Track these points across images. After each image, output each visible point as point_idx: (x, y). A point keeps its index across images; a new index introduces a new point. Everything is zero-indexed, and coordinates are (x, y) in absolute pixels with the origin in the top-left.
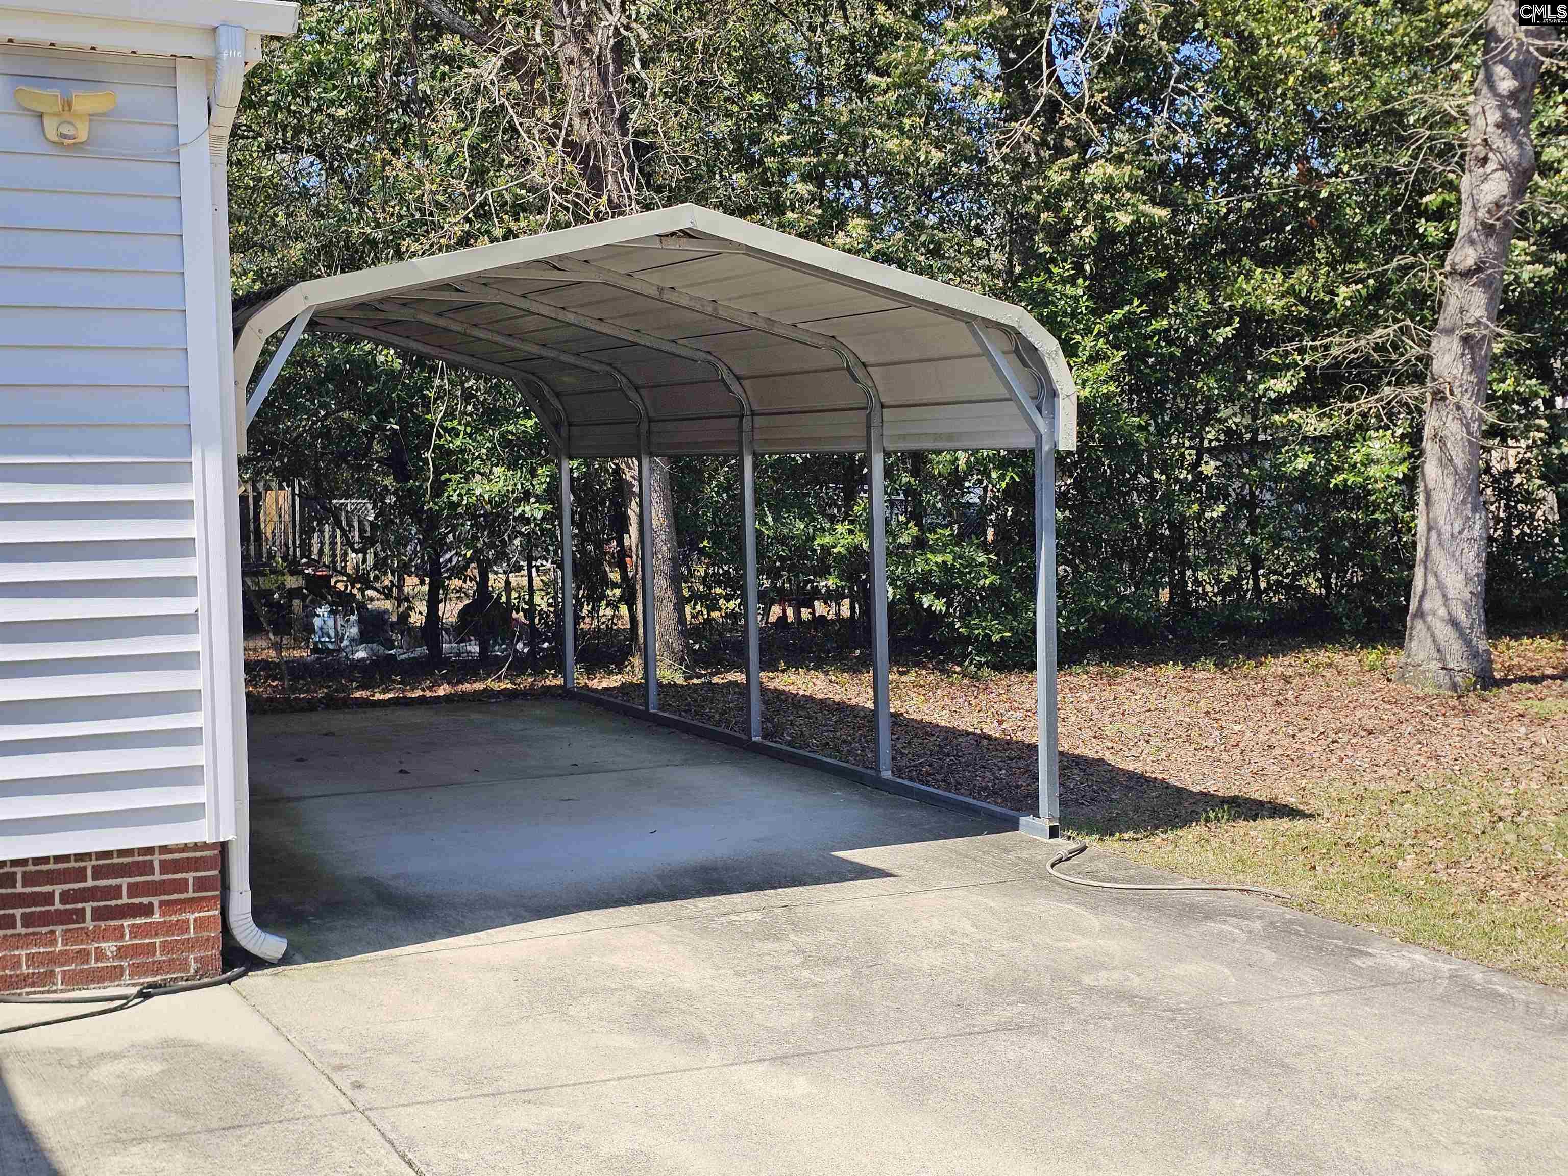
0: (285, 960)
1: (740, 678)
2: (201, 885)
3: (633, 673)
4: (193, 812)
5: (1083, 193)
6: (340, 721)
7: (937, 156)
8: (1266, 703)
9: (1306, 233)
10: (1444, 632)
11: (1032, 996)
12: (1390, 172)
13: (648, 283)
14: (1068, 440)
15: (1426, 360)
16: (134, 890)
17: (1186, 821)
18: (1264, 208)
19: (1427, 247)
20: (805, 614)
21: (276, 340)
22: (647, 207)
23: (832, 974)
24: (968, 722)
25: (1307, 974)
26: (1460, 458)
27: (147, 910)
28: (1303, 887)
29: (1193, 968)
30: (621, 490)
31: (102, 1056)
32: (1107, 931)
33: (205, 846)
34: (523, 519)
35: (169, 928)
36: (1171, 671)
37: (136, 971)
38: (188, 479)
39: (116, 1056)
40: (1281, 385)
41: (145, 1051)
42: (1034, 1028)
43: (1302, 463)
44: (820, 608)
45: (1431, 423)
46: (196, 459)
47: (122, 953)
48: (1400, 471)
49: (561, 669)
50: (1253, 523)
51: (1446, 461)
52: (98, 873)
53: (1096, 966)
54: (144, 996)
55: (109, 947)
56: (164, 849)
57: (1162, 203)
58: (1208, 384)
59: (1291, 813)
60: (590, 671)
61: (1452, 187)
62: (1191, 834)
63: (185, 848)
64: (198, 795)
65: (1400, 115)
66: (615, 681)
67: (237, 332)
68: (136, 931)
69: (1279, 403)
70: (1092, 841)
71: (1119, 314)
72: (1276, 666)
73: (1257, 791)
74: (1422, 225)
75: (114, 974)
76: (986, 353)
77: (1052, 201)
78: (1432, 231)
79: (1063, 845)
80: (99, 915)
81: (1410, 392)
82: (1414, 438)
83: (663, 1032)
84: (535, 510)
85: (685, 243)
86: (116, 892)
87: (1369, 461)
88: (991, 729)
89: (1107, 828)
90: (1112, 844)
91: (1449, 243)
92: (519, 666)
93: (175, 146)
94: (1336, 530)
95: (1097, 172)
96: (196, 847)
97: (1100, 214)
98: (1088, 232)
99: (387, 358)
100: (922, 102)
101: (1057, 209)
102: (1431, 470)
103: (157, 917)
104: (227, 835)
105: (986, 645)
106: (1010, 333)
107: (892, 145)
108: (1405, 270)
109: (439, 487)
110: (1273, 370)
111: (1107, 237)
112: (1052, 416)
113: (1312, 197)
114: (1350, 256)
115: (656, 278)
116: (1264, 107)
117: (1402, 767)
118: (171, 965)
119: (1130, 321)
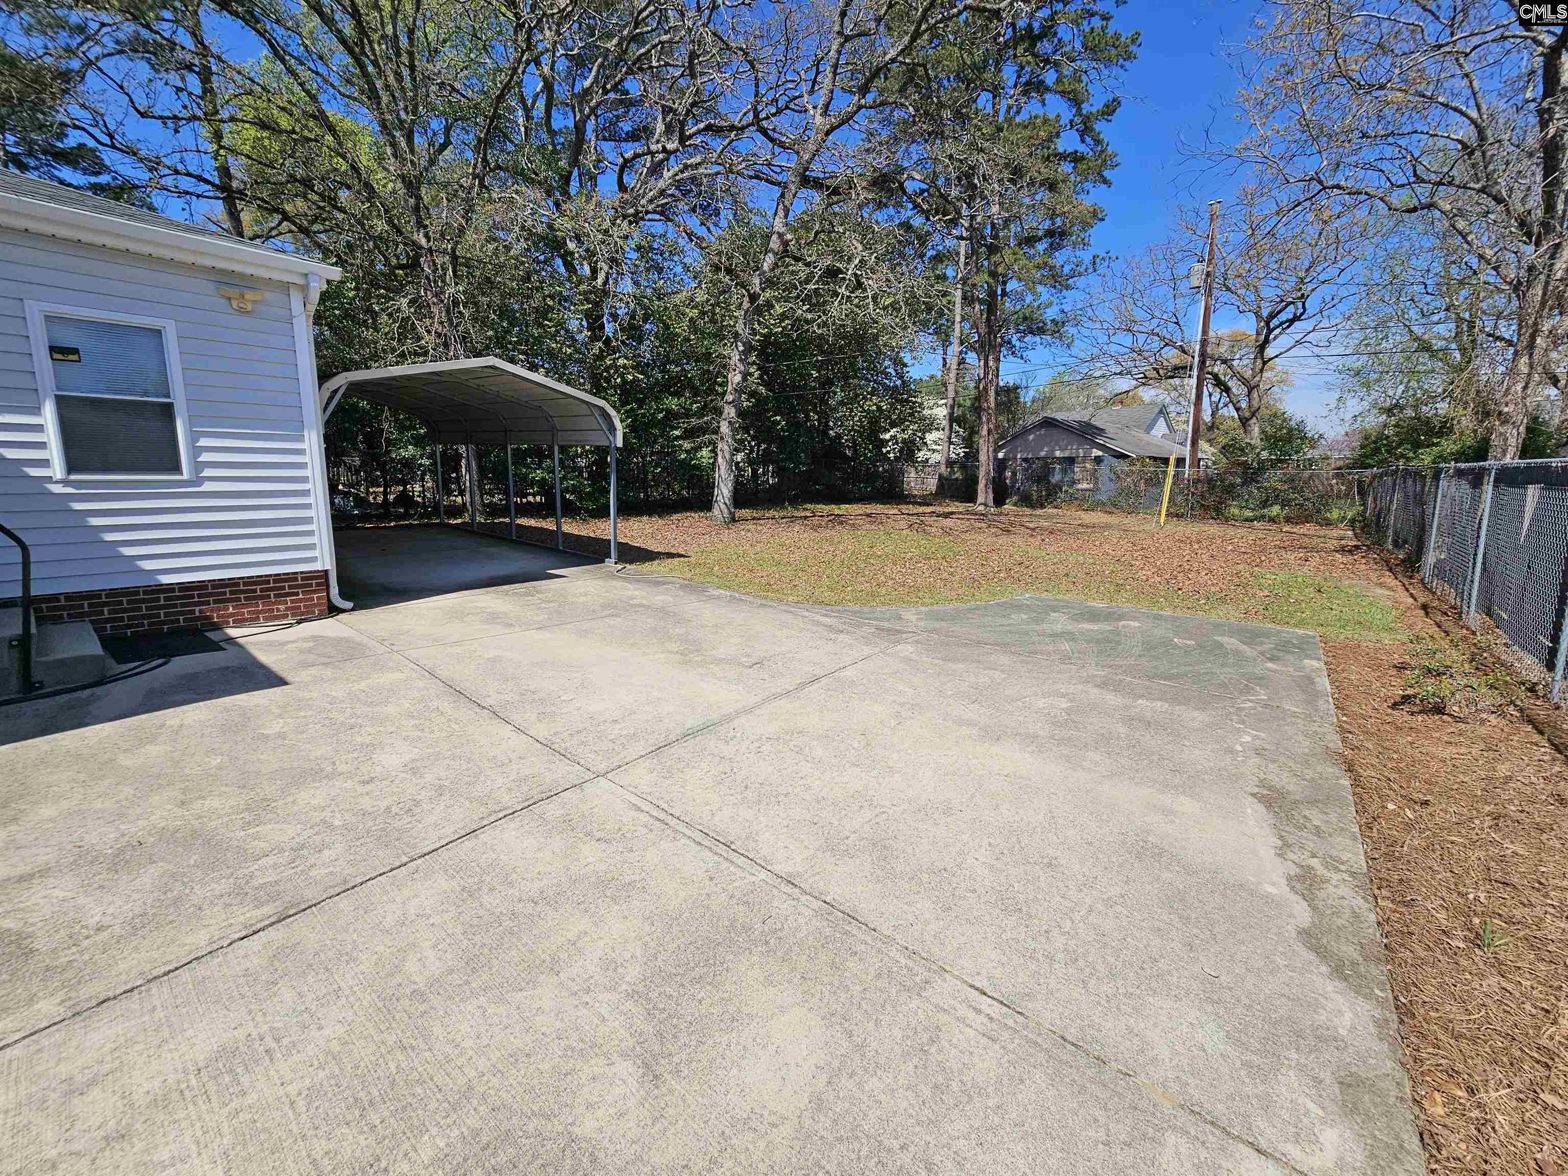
0: (353, 610)
1: (507, 520)
2: (318, 585)
3: (467, 518)
4: (313, 559)
5: (617, 368)
6: (354, 533)
7: (569, 351)
8: (674, 527)
9: (683, 388)
10: (723, 506)
11: (616, 607)
12: (708, 371)
13: (472, 383)
14: (620, 444)
15: (719, 427)
16: (290, 587)
17: (652, 559)
18: (671, 378)
19: (718, 394)
20: (524, 500)
21: (335, 392)
22: (468, 357)
23: (552, 605)
24: (584, 533)
25: (693, 597)
26: (728, 456)
27: (297, 594)
28: (689, 576)
29: (661, 598)
30: (459, 457)
31: (288, 642)
32: (635, 589)
33: (318, 571)
34: (421, 465)
35: (306, 600)
36: (645, 518)
37: (293, 615)
38: (303, 441)
39: (293, 642)
40: (677, 433)
41: (304, 640)
42: (616, 616)
43: (683, 456)
44: (531, 499)
45: (720, 446)
46: (306, 434)
47: (287, 609)
48: (711, 461)
49: (438, 516)
50: (668, 475)
51: (724, 457)
52: (275, 581)
53: (633, 599)
54: (299, 623)
55: (282, 607)
56: (302, 573)
57: (641, 373)
58: (656, 431)
59: (684, 556)
60: (449, 518)
61: (726, 377)
62: (656, 562)
63: (311, 572)
64: (316, 553)
65: (711, 354)
66: (459, 521)
67: (320, 388)
68: (292, 601)
69: (677, 438)
70: (628, 566)
71: (629, 407)
72: (675, 517)
73: (673, 551)
74: (717, 388)
75: (285, 616)
76: (593, 415)
77: (607, 369)
78: (720, 389)
79: (619, 567)
80: (276, 596)
81: (714, 437)
82: (714, 451)
83: (499, 624)
84: (426, 462)
85: (491, 370)
86: (283, 588)
87: (702, 457)
88: (592, 535)
89: (631, 563)
90: (633, 566)
91: (724, 393)
92: (421, 516)
93: (291, 317)
94: (692, 476)
95: (621, 362)
96: (315, 572)
97: (622, 376)
98: (619, 380)
99: (364, 404)
100: (562, 332)
101: (608, 372)
102: (720, 460)
103: (301, 596)
104: (328, 567)
105: (587, 510)
106: (601, 409)
107: (554, 345)
108: (712, 401)
109: (388, 452)
110: (676, 428)
111: (625, 381)
112: (615, 436)
113: (686, 376)
114: (695, 395)
115: (477, 382)
116: (672, 347)
117: (713, 543)
118: (308, 613)
119: (632, 409)
